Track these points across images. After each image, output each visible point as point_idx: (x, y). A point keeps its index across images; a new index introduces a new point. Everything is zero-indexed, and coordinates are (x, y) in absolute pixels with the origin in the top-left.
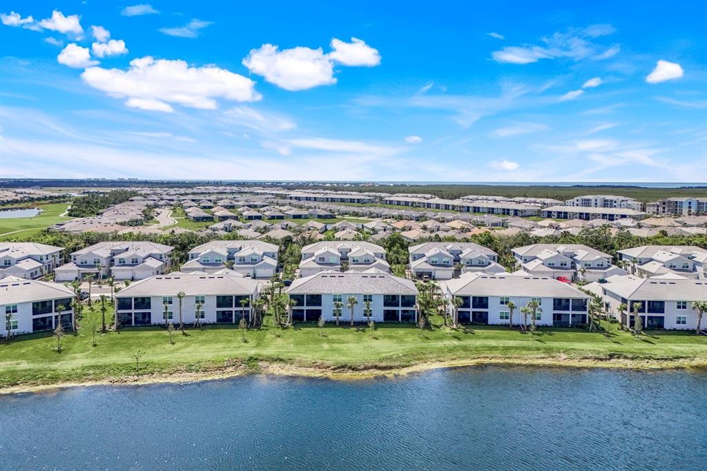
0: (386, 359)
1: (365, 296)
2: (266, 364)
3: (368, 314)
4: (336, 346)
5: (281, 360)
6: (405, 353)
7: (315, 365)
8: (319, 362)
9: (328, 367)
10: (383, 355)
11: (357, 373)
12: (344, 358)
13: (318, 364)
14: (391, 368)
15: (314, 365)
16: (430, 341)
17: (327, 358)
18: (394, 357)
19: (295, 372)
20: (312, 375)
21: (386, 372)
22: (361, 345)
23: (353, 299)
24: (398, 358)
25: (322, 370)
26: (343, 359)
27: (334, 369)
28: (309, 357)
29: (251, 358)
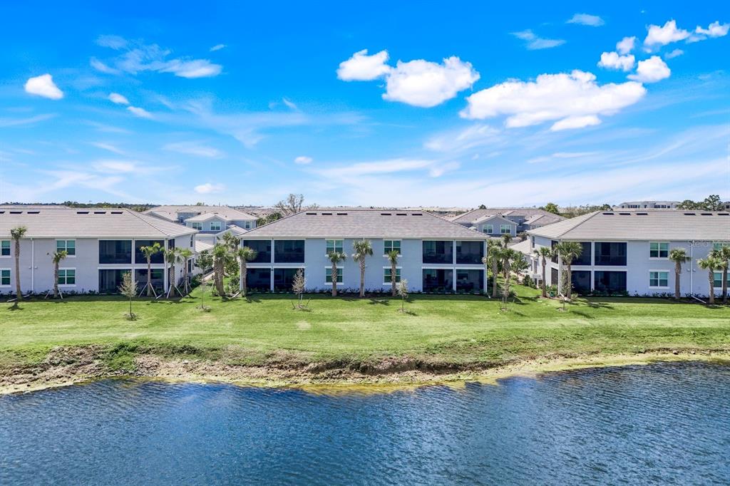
0: (441, 348)
1: (388, 243)
2: (153, 359)
3: (394, 276)
4: (325, 324)
5: (193, 351)
6: (482, 337)
7: (270, 360)
8: (282, 354)
9: (303, 365)
10: (435, 341)
11: (374, 379)
12: (342, 347)
13: (278, 359)
14: (456, 368)
15: (271, 362)
16: (526, 319)
17: (300, 347)
18: (461, 344)
19: (219, 378)
20: (261, 383)
21: (445, 377)
22: (381, 325)
23: (364, 246)
24: (469, 348)
25: (284, 372)
26: (338, 349)
27: (317, 370)
28: (261, 345)
29: (122, 346)
